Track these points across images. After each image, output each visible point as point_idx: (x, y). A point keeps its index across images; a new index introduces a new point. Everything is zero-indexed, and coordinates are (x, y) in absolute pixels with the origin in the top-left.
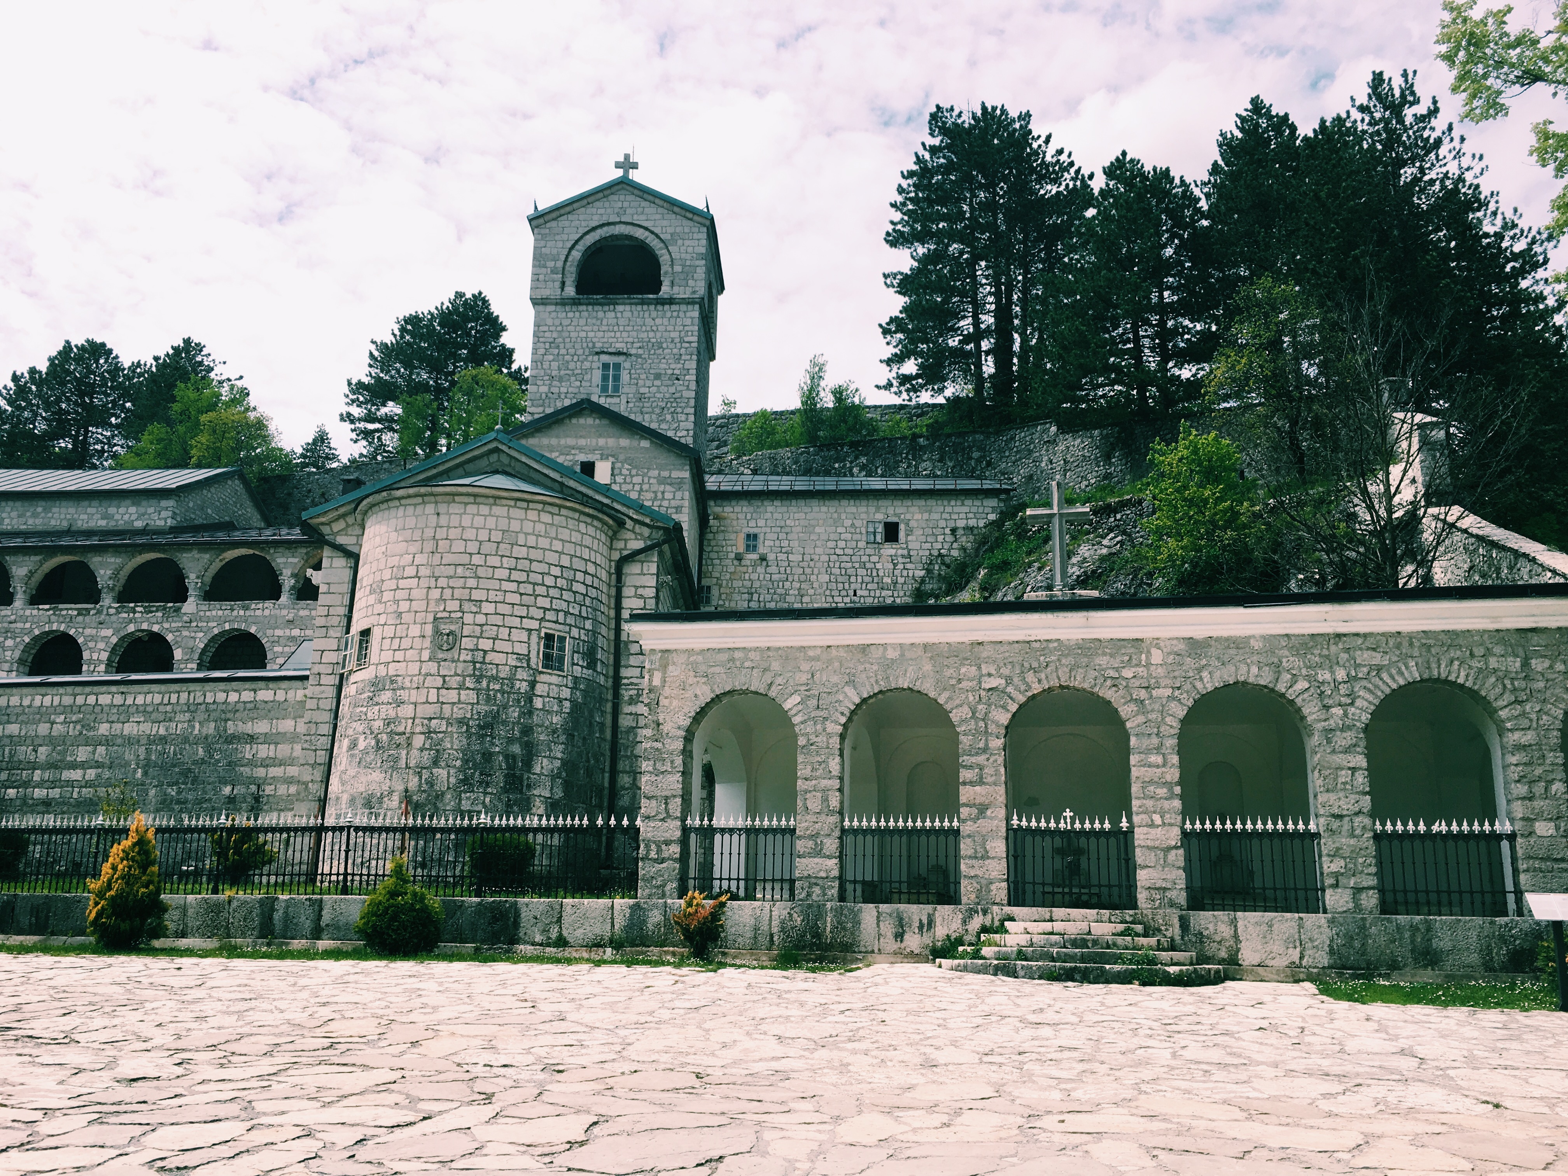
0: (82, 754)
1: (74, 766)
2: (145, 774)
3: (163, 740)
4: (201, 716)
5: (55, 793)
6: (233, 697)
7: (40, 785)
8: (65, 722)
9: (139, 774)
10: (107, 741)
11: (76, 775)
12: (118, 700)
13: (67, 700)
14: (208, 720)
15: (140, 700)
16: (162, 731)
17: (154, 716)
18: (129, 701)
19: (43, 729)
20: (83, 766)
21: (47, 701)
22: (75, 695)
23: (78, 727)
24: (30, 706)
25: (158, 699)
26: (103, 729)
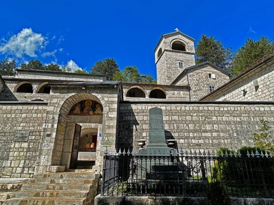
0: (208, 127)
1: (206, 131)
2: (238, 134)
3: (240, 123)
4: (252, 115)
5: (201, 141)
6: (262, 109)
7: (194, 138)
8: (197, 116)
9: (235, 135)
10: (218, 123)
11: (209, 134)
12: (217, 109)
13: (196, 108)
14: (255, 116)
15: (226, 109)
16: (238, 120)
17: (233, 114)
18: (222, 109)
19: (189, 118)
20: (210, 131)
21: (187, 108)
22: (199, 107)
23: (204, 118)
24: (180, 110)
25: (232, 109)
26: (214, 118)
